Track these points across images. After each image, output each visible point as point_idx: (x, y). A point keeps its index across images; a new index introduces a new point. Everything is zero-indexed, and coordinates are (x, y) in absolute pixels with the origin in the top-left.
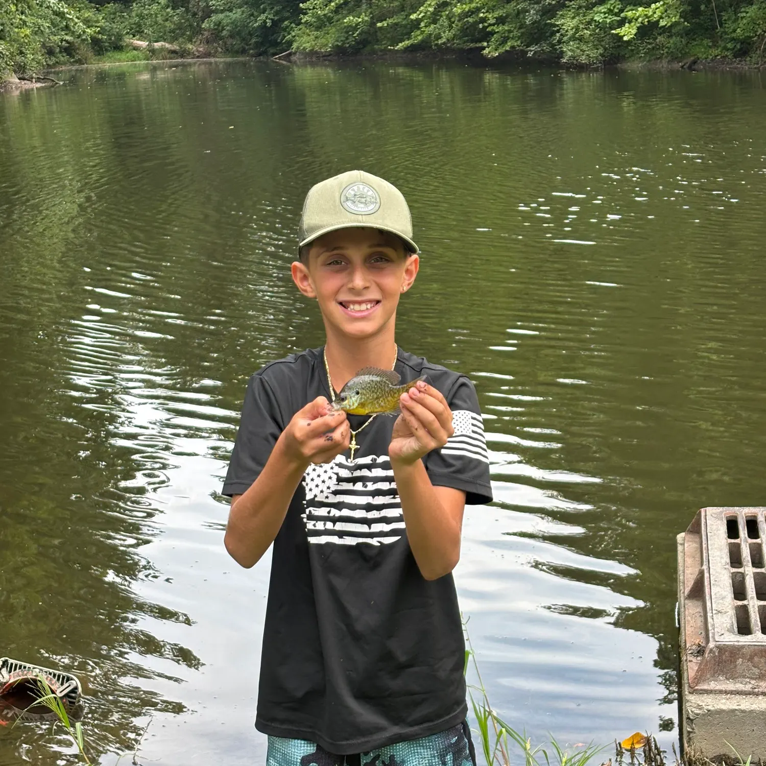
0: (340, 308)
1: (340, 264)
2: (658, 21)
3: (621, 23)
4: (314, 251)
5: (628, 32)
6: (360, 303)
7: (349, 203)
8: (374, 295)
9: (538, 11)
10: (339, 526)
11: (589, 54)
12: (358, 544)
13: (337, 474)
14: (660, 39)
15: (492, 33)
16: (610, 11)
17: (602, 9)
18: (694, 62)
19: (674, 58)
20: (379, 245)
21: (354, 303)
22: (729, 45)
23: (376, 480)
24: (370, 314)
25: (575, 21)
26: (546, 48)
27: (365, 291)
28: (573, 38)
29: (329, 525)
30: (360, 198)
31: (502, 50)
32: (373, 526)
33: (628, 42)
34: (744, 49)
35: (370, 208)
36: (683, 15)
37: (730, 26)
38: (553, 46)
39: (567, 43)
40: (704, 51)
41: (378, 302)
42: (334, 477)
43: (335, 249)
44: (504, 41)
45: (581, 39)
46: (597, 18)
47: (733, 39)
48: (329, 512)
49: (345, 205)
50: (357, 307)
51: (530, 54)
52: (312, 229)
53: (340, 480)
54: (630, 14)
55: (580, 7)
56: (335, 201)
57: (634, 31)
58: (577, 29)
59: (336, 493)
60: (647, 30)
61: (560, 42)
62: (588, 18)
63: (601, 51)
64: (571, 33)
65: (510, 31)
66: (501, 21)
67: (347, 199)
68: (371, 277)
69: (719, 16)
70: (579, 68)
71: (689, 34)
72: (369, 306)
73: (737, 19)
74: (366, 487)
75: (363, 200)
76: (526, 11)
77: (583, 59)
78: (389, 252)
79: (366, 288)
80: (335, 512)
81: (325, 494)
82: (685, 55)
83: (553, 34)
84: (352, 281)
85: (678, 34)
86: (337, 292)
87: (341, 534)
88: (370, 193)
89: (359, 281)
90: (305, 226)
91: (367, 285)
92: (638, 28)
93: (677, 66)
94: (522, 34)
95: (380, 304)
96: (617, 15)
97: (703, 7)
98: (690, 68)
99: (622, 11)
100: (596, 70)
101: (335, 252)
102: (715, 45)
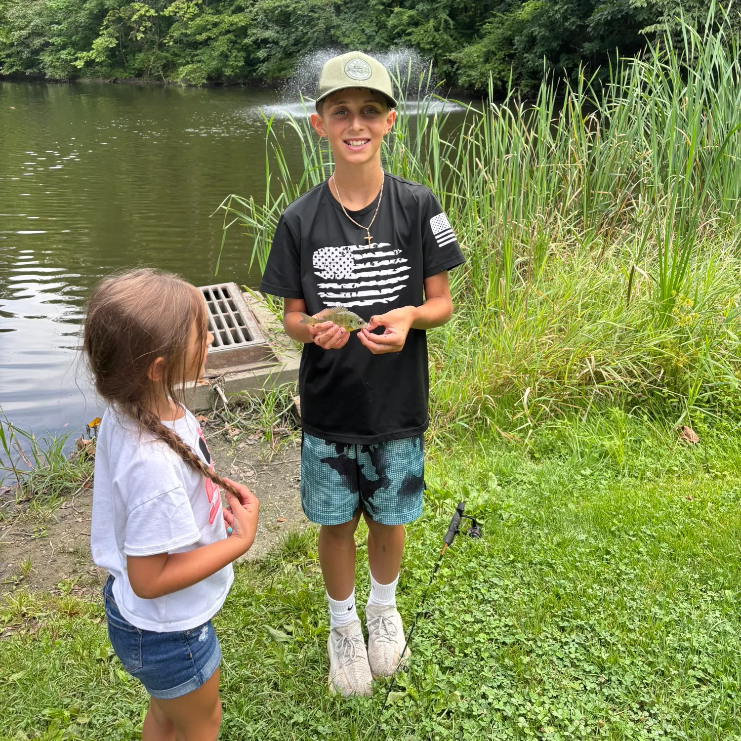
0: (345, 145)
1: (344, 114)
2: (94, 60)
3: (76, 59)
4: (326, 105)
5: (80, 64)
6: (357, 140)
7: (351, 72)
8: (366, 135)
9: (29, 52)
10: (361, 294)
11: (60, 74)
12: (374, 304)
13: (353, 259)
14: (97, 68)
15: (4, 62)
16: (69, 54)
17: (64, 52)
18: (116, 79)
19: (105, 77)
20: (370, 101)
21: (353, 140)
22: (133, 72)
23: (380, 259)
24: (363, 148)
25: (50, 58)
26: (36, 70)
27: (361, 132)
28: (50, 66)
29: (354, 295)
30: (358, 68)
31: (11, 71)
32: (382, 290)
33: (81, 69)
34: (140, 74)
35: (365, 75)
36: (107, 56)
37: (131, 63)
38: (40, 70)
39: (48, 68)
40: (119, 74)
41: (369, 140)
42: (353, 261)
43: (341, 103)
44: (12, 66)
45: (55, 67)
46: (62, 57)
47: (134, 69)
48: (353, 286)
49: (347, 73)
50: (355, 143)
51: (27, 74)
52: (325, 89)
53: (356, 262)
54: (79, 55)
55: (52, 51)
56: (340, 70)
57: (83, 64)
58: (52, 62)
59: (356, 272)
60: (90, 63)
61: (43, 68)
62: (57, 56)
63: (66, 73)
64: (49, 64)
65: (14, 62)
66: (8, 56)
67: (349, 70)
68: (365, 123)
69: (126, 58)
70: (56, 81)
71: (111, 66)
72: (363, 142)
73: (135, 59)
74: (373, 264)
75: (360, 70)
76: (22, 52)
77: (57, 77)
78: (378, 106)
79: (361, 130)
80: (357, 285)
81: (349, 273)
82: (111, 76)
83: (39, 64)
84: (351, 125)
85: (106, 66)
86: (342, 133)
87: (362, 299)
88: (364, 66)
89: (357, 125)
90: (321, 88)
91: (363, 127)
92: (85, 62)
93: (107, 81)
94: (22, 63)
95: (370, 142)
96: (73, 55)
97: (117, 53)
98: (114, 82)
99: (75, 53)
100: (65, 82)
101: (341, 105)
102: (125, 72)
